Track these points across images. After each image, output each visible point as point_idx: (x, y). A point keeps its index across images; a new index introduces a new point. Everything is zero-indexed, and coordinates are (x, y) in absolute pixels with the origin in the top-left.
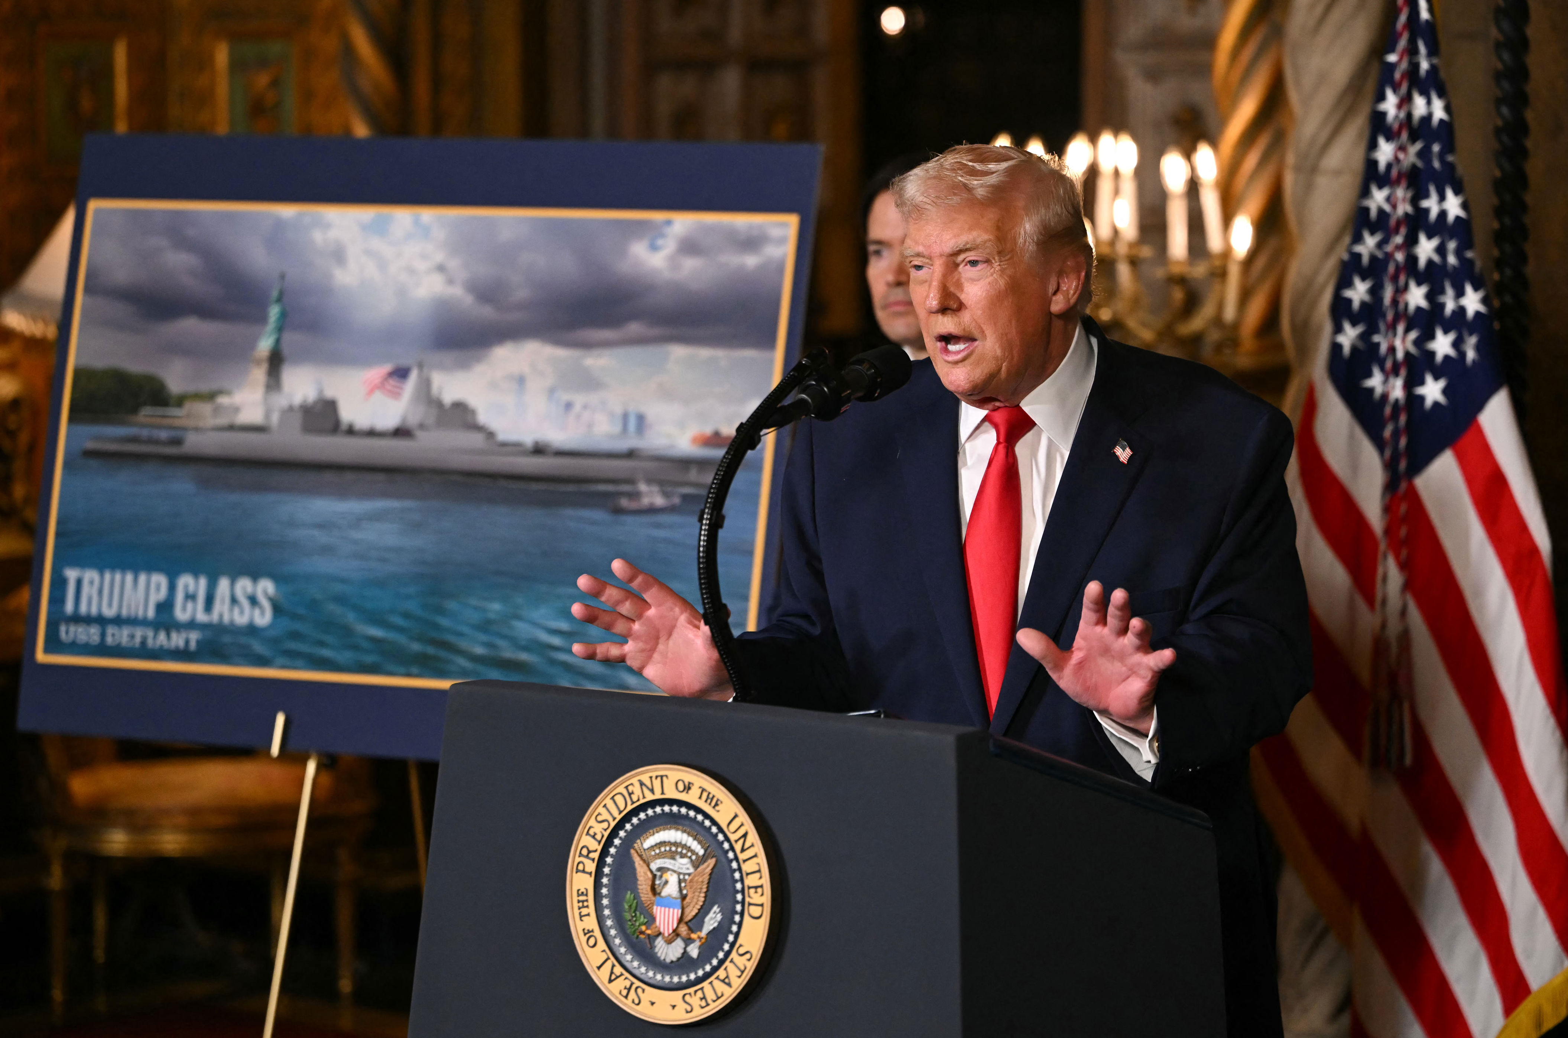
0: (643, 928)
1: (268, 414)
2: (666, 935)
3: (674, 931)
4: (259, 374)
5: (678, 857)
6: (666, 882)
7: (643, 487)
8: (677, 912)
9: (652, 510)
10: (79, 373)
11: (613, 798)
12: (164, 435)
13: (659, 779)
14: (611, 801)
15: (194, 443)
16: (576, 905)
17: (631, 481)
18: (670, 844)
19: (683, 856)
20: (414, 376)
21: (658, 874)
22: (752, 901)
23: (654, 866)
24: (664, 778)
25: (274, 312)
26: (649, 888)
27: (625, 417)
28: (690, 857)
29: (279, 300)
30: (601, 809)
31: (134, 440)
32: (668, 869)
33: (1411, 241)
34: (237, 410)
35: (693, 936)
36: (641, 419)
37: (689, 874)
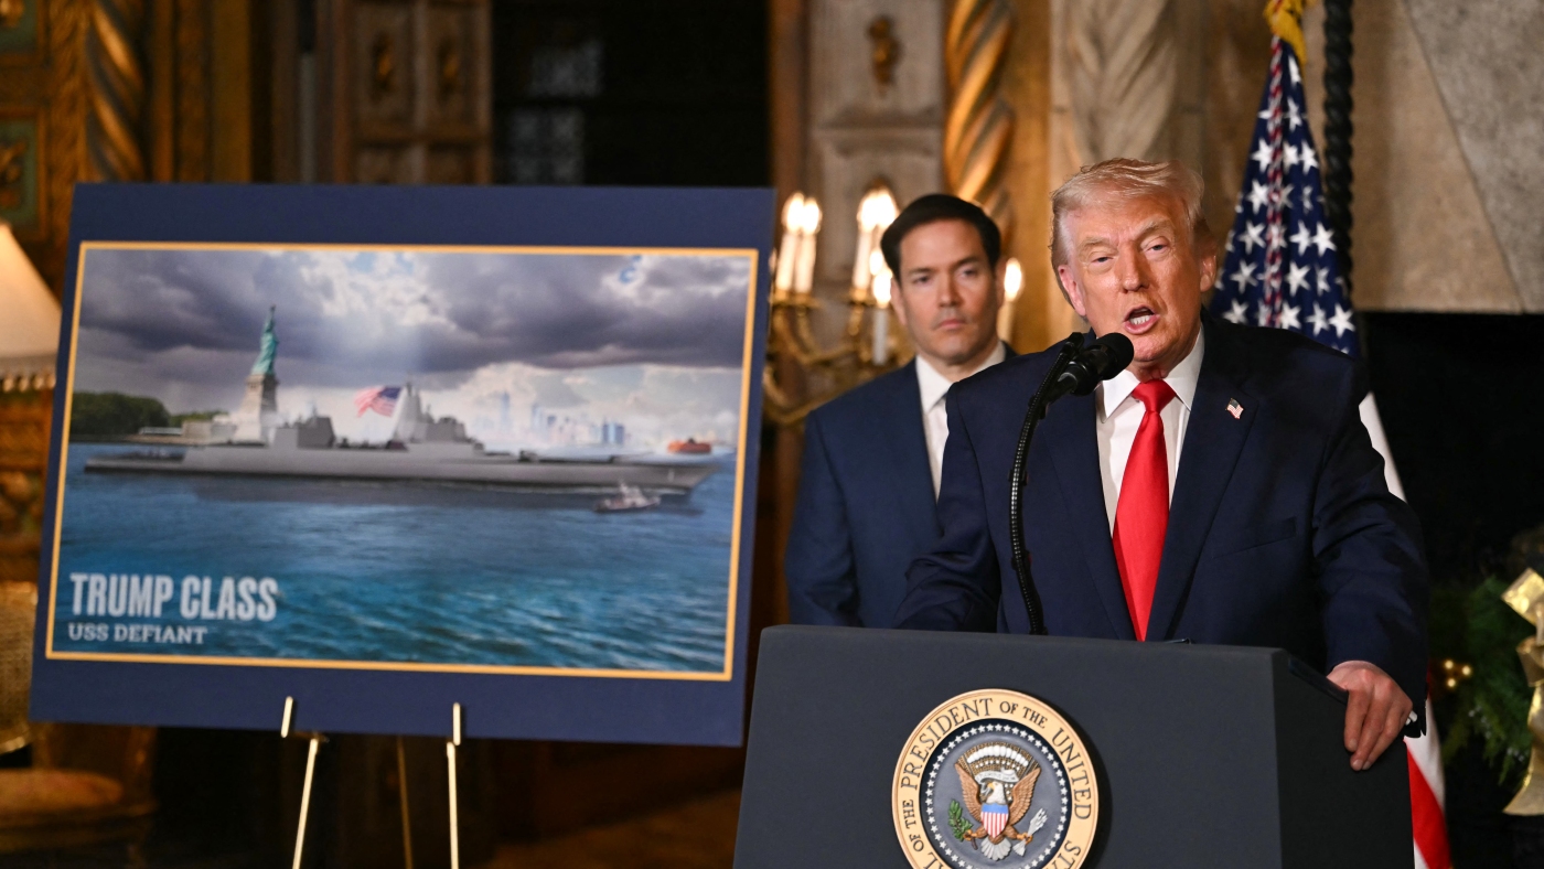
0: (969, 832)
1: (264, 431)
2: (994, 836)
3: (1001, 833)
4: (255, 396)
5: (1003, 769)
6: (992, 791)
7: (624, 489)
8: (1005, 817)
9: (634, 509)
10: (76, 397)
11: (937, 720)
12: (164, 452)
13: (983, 702)
14: (936, 724)
15: (193, 458)
16: (902, 815)
17: (614, 485)
18: (994, 757)
19: (1007, 768)
20: (404, 394)
21: (983, 784)
22: (1078, 803)
23: (979, 778)
24: (989, 702)
25: (266, 340)
26: (975, 797)
27: (605, 428)
28: (1015, 769)
29: (270, 330)
30: (925, 731)
31: (137, 456)
32: (992, 780)
33: (1285, 271)
34: (235, 428)
35: (1019, 836)
36: (620, 429)
37: (1014, 784)
